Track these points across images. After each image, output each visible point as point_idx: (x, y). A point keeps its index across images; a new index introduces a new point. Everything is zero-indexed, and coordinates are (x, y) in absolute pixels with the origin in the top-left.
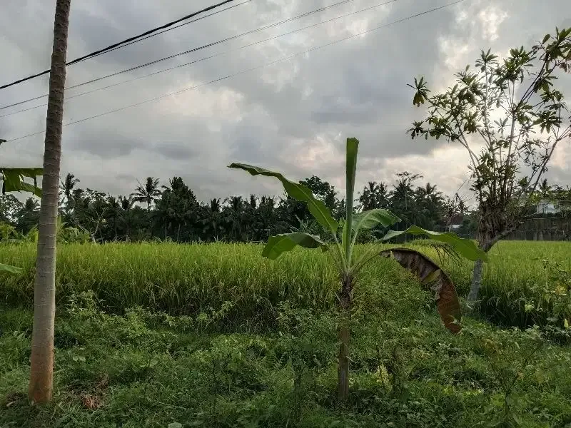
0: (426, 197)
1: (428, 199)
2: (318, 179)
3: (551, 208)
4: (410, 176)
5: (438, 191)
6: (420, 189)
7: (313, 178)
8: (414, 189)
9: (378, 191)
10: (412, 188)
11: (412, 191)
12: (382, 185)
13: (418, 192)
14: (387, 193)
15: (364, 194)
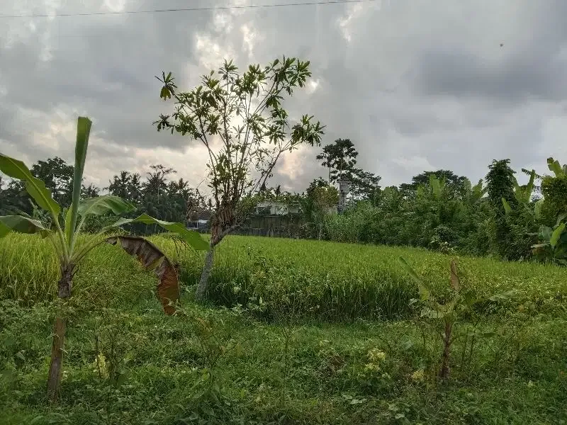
0: (178, 192)
1: (180, 194)
2: (61, 161)
3: (282, 210)
4: (164, 170)
5: (190, 187)
6: (173, 184)
7: (56, 159)
8: (167, 183)
9: (130, 181)
10: (165, 182)
11: (165, 185)
12: (135, 176)
13: (171, 187)
14: (141, 185)
15: (115, 183)
